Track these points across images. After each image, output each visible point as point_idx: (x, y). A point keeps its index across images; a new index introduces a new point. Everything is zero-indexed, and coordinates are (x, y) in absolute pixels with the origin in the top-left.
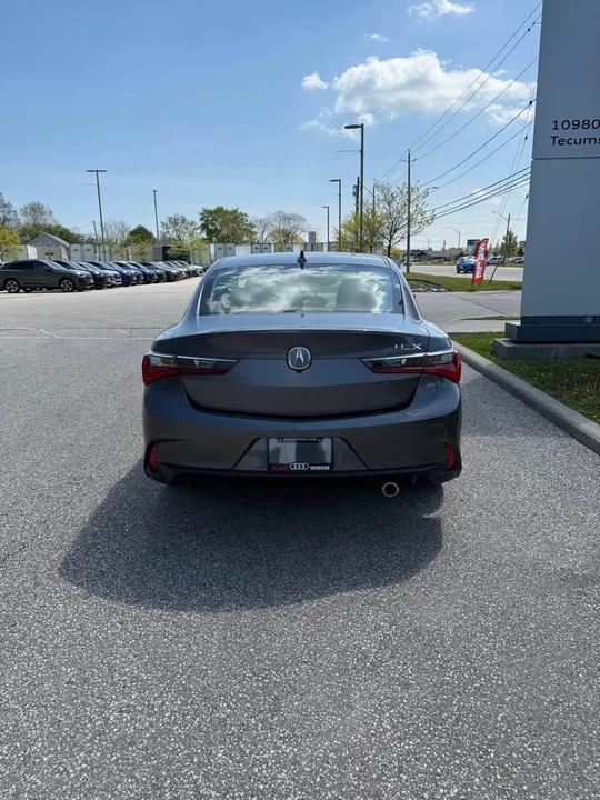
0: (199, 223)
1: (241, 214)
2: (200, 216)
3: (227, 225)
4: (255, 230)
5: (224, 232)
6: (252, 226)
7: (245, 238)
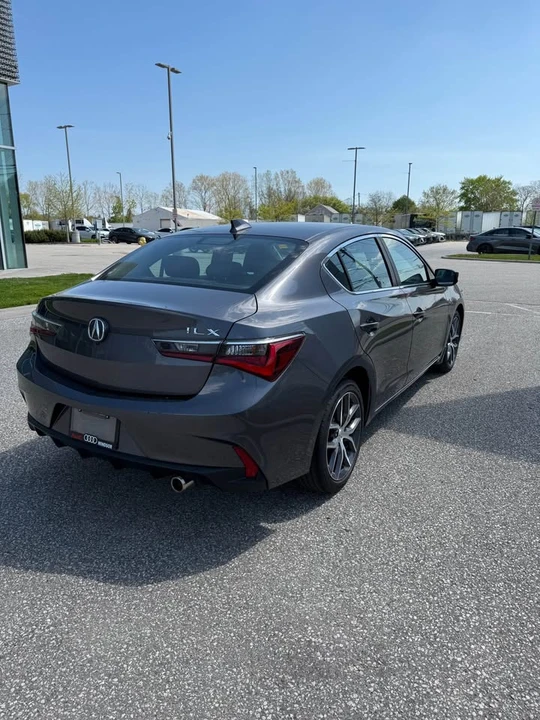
0: (459, 192)
1: (504, 182)
2: (461, 186)
3: (487, 194)
4: (517, 197)
5: (484, 200)
6: (514, 193)
7: (505, 206)
